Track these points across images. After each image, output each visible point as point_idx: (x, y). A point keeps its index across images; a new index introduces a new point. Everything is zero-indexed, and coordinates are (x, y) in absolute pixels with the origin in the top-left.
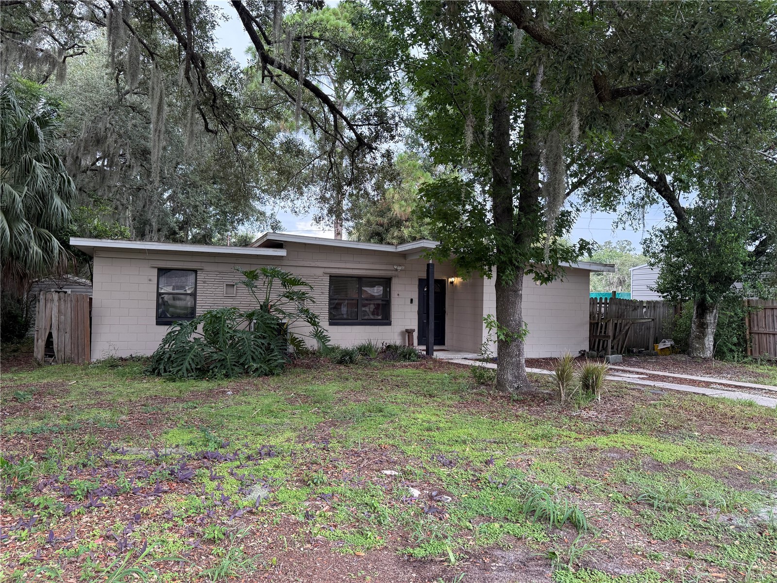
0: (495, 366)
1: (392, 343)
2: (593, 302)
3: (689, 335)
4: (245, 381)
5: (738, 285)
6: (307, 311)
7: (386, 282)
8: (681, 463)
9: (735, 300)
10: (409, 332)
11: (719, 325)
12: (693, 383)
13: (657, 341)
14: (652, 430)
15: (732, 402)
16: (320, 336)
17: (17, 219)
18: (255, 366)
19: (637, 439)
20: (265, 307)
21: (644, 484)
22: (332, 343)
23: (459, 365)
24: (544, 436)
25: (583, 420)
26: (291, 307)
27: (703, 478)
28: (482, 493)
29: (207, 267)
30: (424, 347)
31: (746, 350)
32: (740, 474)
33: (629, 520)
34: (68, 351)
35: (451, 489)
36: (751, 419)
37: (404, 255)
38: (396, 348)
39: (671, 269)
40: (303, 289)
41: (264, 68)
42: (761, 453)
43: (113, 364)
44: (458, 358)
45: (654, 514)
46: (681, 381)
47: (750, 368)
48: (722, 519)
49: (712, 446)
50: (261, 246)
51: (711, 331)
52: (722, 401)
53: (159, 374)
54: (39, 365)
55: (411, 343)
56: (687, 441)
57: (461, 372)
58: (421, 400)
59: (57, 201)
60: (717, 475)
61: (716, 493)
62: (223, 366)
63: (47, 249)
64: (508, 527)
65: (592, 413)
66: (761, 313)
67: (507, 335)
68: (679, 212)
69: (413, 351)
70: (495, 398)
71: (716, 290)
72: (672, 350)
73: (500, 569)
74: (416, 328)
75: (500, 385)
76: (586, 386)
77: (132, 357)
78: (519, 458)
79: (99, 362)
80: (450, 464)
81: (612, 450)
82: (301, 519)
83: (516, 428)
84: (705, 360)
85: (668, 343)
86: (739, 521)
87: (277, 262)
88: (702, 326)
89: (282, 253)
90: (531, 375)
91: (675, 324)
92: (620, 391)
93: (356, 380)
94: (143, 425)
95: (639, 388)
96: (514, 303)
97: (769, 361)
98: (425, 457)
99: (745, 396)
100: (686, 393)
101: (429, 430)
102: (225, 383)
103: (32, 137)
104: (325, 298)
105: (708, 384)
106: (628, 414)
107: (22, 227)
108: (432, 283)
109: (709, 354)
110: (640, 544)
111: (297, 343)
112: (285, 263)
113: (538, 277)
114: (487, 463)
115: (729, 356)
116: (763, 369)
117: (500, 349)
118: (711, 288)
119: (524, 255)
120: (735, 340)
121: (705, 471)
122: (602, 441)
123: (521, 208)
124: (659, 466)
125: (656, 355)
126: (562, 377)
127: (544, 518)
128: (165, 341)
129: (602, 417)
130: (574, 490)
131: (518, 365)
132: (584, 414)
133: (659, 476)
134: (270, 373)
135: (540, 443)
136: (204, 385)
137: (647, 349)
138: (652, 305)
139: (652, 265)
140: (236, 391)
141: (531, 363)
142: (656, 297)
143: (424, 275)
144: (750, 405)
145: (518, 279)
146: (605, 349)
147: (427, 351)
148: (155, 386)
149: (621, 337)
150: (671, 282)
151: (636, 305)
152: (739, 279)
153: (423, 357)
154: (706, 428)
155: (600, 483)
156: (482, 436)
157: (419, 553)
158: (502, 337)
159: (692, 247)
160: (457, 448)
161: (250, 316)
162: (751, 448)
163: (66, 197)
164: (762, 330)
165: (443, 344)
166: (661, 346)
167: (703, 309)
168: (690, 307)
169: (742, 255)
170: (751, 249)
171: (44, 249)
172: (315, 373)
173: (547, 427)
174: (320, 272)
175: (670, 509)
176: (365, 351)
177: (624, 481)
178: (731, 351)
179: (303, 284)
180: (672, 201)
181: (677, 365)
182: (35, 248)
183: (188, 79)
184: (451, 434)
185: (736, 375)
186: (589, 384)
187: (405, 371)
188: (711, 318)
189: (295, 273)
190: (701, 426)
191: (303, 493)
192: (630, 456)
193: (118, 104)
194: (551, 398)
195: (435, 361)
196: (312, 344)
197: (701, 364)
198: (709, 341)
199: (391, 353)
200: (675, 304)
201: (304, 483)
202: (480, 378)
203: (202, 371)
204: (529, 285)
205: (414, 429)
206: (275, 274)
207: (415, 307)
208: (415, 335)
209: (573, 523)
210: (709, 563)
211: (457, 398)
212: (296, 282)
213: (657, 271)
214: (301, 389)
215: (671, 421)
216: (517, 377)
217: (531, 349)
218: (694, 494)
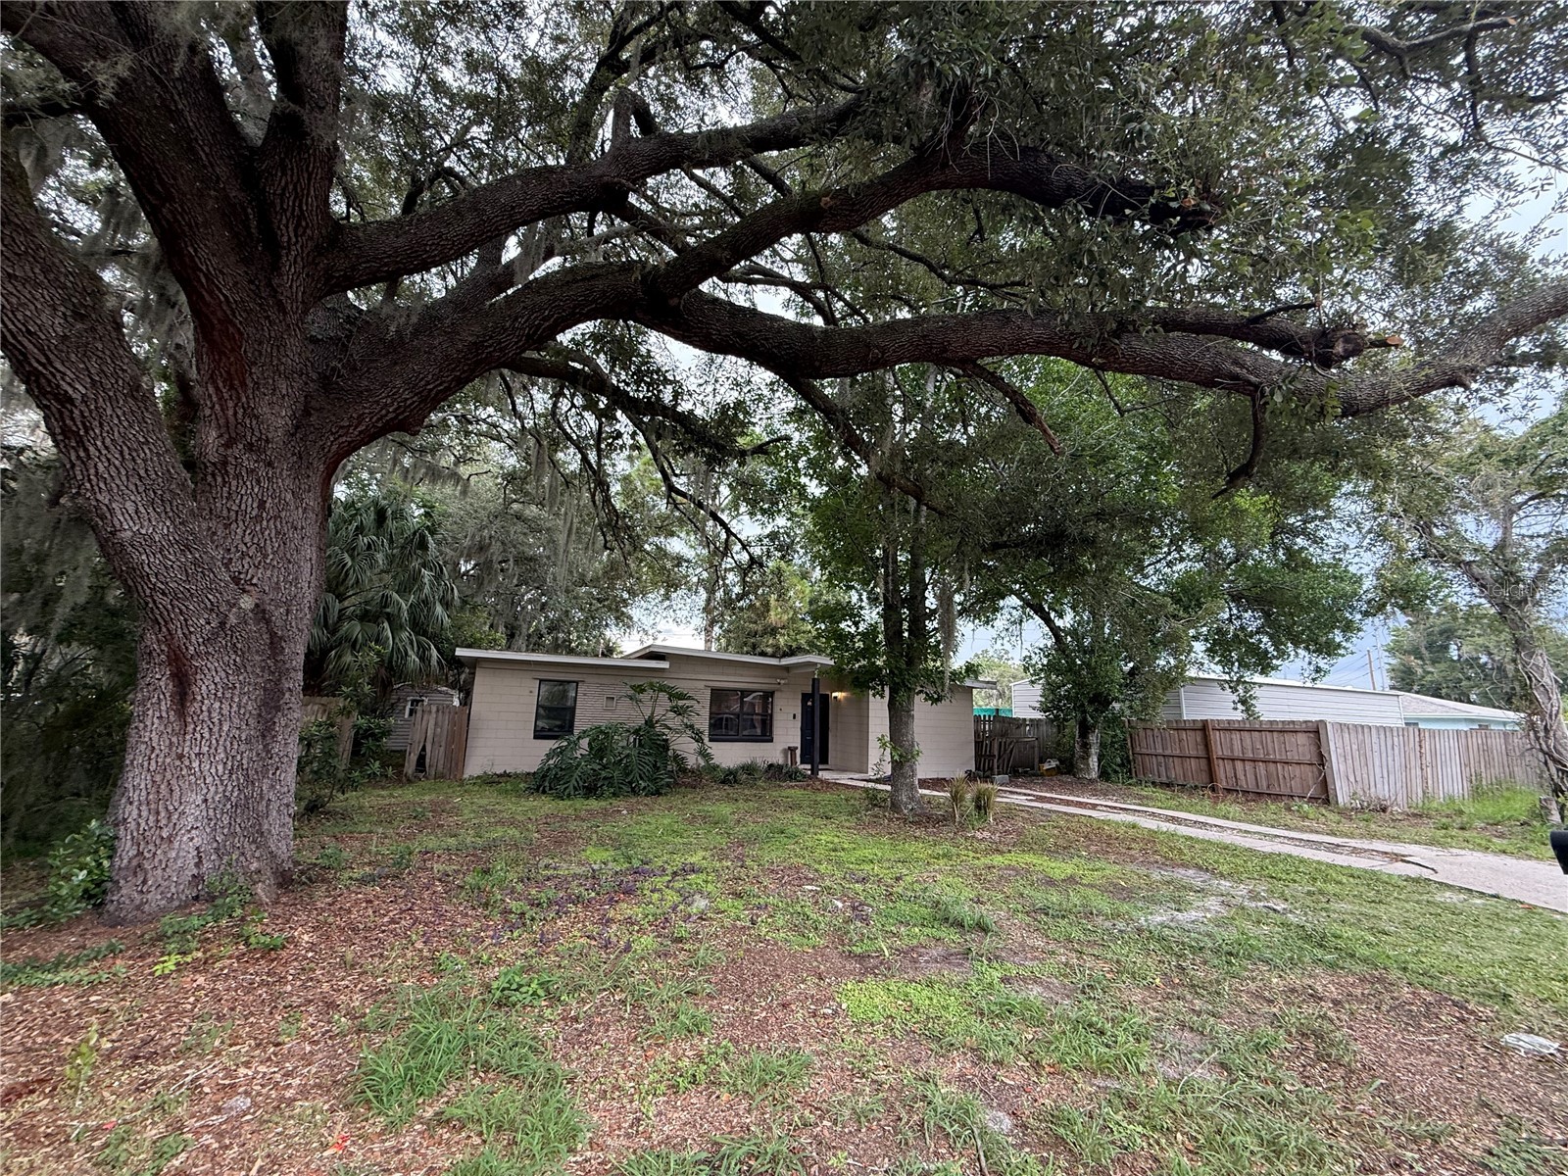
0: (889, 788)
1: (775, 762)
2: (977, 719)
3: (1073, 755)
4: (634, 800)
5: (1117, 706)
6: (691, 727)
7: (768, 696)
8: (1071, 880)
9: (1115, 721)
10: (792, 750)
11: (1103, 745)
12: (1080, 805)
13: (1042, 761)
14: (1044, 850)
15: (1117, 823)
16: (704, 754)
17: (401, 627)
18: (643, 785)
19: (1029, 858)
20: (650, 723)
21: (1040, 897)
22: (716, 761)
23: (847, 786)
24: (945, 856)
25: (978, 840)
26: (675, 721)
27: (1089, 891)
28: (898, 905)
29: (589, 679)
30: (809, 767)
31: (1130, 771)
32: (1123, 889)
33: (1029, 925)
34: (440, 767)
35: (869, 901)
36: (1134, 840)
37: (787, 668)
38: (780, 767)
39: (1051, 688)
40: (688, 703)
41: (670, 496)
42: (1143, 871)
43: (491, 781)
44: (844, 778)
45: (1050, 921)
46: (1068, 803)
47: (1135, 790)
48: (1107, 924)
49: (1098, 865)
50: (640, 657)
51: (1094, 750)
52: (1108, 822)
53: (544, 792)
54: (409, 781)
55: (794, 761)
56: (1076, 860)
57: (850, 793)
58: (818, 821)
59: (439, 609)
60: (1103, 890)
61: (1103, 904)
62: (610, 785)
63: (424, 658)
64: (926, 931)
65: (986, 834)
66: (1142, 733)
67: (901, 756)
68: (1055, 631)
69: (797, 771)
70: (890, 820)
71: (1096, 710)
72: (1058, 771)
73: (927, 962)
74: (798, 745)
75: (895, 807)
76: (978, 807)
77: (505, 775)
78: (925, 875)
79: (471, 778)
80: (864, 880)
81: (1008, 867)
82: (749, 924)
83: (917, 849)
84: (1091, 781)
85: (1054, 764)
86: (1121, 925)
87: (659, 674)
88: (1086, 746)
89: (665, 665)
90: (923, 796)
91: (1059, 744)
92: (1010, 812)
93: (746, 801)
94: (558, 843)
95: (1028, 810)
96: (907, 723)
97: (1153, 783)
98: (839, 874)
99: (1129, 818)
100: (1074, 815)
101: (835, 850)
102: (615, 802)
103: (423, 545)
104: (706, 713)
105: (1094, 807)
106: (1019, 834)
107: (404, 635)
108: (817, 697)
109: (1094, 775)
110: (1040, 943)
111: (679, 760)
112: (666, 675)
113: (929, 697)
114: (898, 879)
115: (1113, 777)
116: (1148, 791)
117: (893, 769)
118: (1090, 709)
119: (916, 676)
120: (1119, 760)
121: (1092, 886)
122: (998, 859)
123: (910, 630)
124: (1051, 882)
125: (1042, 775)
126: (956, 798)
127: (959, 924)
128: (549, 756)
129: (996, 837)
130: (978, 902)
131: (912, 787)
132: (979, 835)
133: (1052, 890)
134: (658, 793)
135: (942, 862)
136: (594, 804)
137: (1033, 768)
138: (1035, 723)
139: (1032, 682)
140: (631, 811)
141: (924, 783)
142: (1038, 715)
143: (809, 690)
144: (1134, 827)
145: (910, 700)
146: (991, 769)
147: (812, 770)
148: (545, 805)
149: (1006, 757)
150: (1052, 701)
151: (1020, 723)
152: (1117, 699)
153: (810, 778)
154: (1093, 848)
155: (1000, 896)
156: (887, 856)
157: (858, 950)
158: (896, 758)
159: (1071, 668)
160: (867, 867)
161: (637, 732)
162: (1134, 867)
163: (447, 605)
164: (1144, 751)
165: (826, 762)
166: (1046, 766)
167: (1085, 730)
168: (1073, 727)
169: (1118, 676)
170: (1126, 669)
171: (421, 659)
172: (702, 793)
173: (947, 846)
174: (701, 685)
175: (1063, 917)
176: (749, 769)
177: (1021, 895)
178: (1116, 772)
179: (690, 698)
180: (1048, 621)
181: (1063, 787)
182: (413, 657)
183: (594, 502)
184: (858, 853)
185: (1124, 798)
186: (982, 805)
187: (794, 792)
188: (1093, 738)
189: (682, 686)
190: (1088, 847)
191: (739, 903)
192: (1025, 872)
193: (503, 514)
194: (946, 819)
195: (821, 781)
196: (693, 761)
197: (1085, 785)
198: (1093, 761)
199: (775, 772)
200: (1058, 723)
201: (738, 896)
202: (873, 799)
203: (591, 790)
204: (920, 706)
205: (820, 850)
206: (662, 689)
207: (798, 724)
208: (798, 752)
209: (982, 928)
210: (1097, 957)
211: (853, 819)
212: (682, 697)
213: (1038, 688)
214: (695, 809)
215: (1060, 842)
216: (912, 799)
217: (924, 769)
218: (1083, 905)
